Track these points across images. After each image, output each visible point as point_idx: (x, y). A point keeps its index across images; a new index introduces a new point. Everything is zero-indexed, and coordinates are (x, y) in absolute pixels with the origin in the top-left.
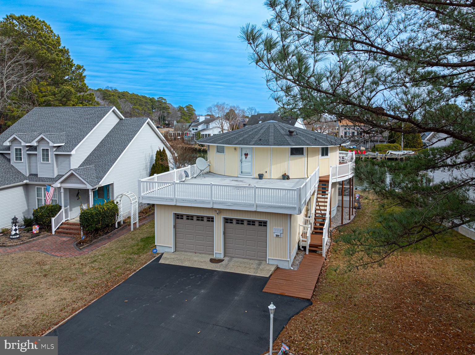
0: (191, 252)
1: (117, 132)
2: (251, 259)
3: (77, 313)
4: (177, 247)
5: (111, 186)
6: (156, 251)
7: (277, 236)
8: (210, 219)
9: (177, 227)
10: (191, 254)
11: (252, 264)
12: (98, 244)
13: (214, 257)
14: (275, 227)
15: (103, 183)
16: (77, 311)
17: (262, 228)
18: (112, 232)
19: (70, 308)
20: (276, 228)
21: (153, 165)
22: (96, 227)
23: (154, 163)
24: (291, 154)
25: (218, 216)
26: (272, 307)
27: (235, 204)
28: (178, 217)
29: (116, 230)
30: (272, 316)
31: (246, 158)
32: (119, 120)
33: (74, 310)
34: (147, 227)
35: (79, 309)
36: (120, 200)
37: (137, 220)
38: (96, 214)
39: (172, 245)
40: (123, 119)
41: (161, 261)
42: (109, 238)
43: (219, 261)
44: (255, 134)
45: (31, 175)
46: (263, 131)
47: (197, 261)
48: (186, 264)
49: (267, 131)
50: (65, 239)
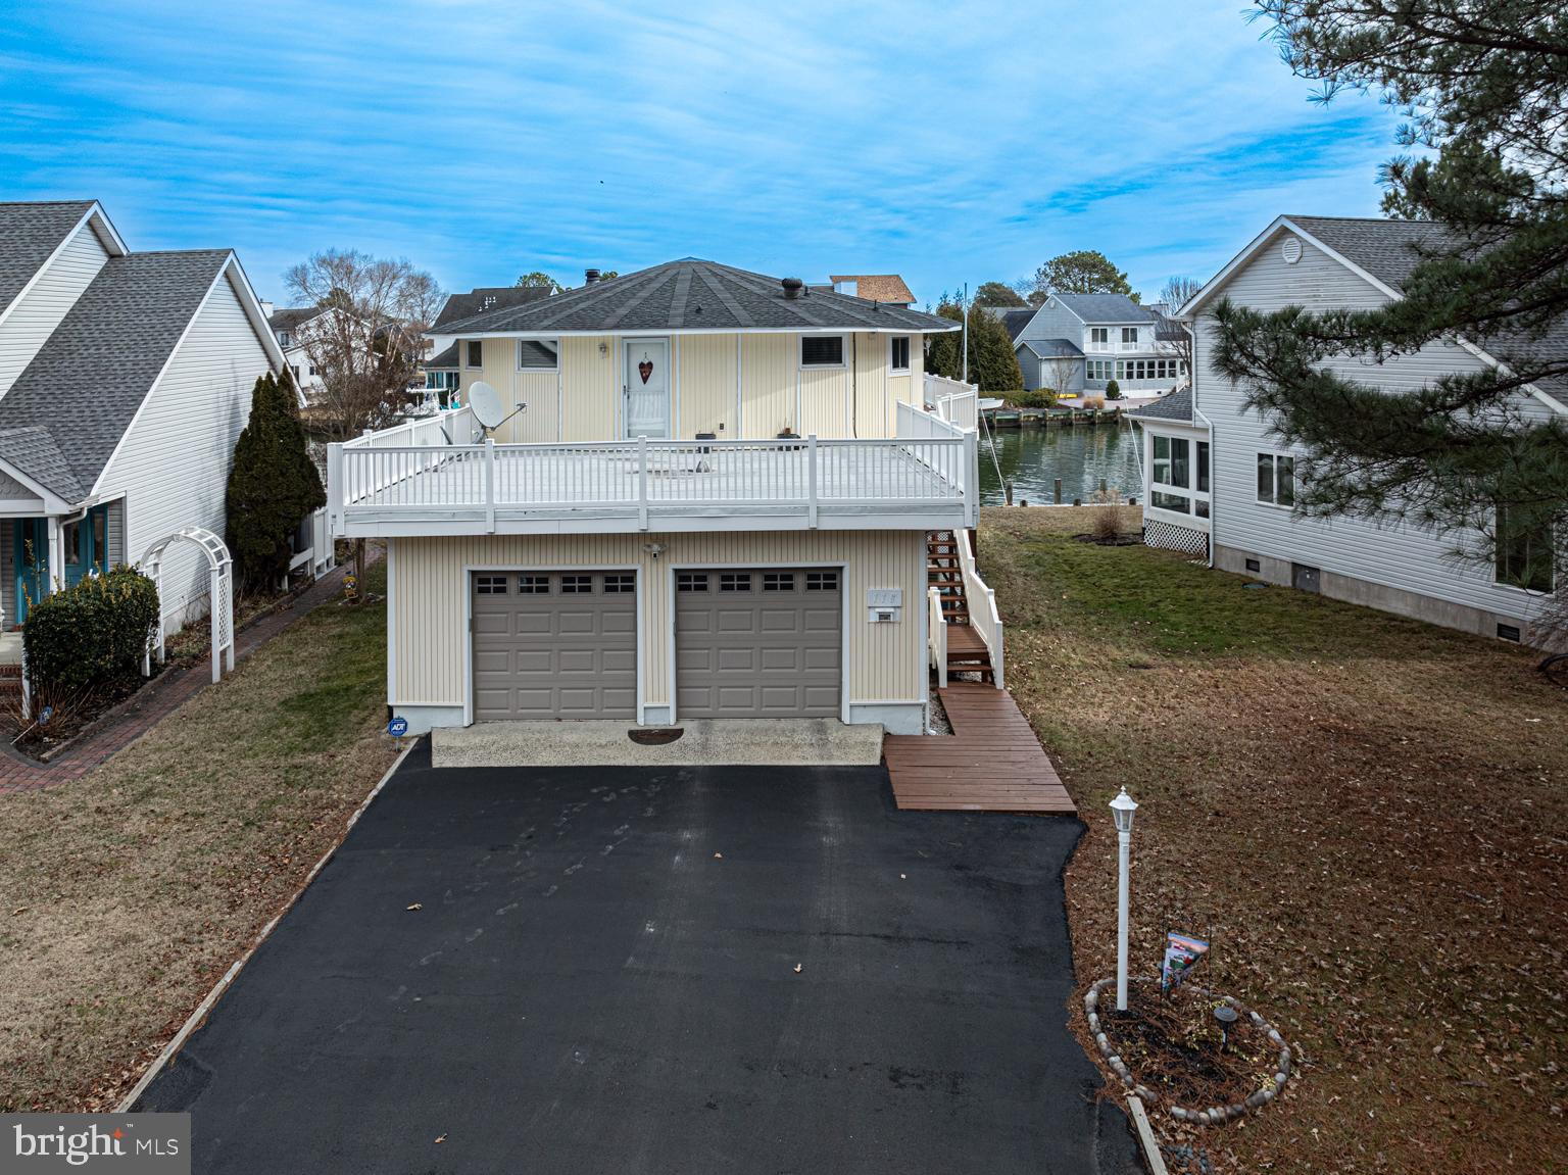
0: (539, 718)
1: (110, 303)
2: (779, 718)
3: (228, 978)
4: (481, 703)
5: (117, 512)
6: (402, 726)
7: (884, 617)
8: (623, 582)
9: (480, 627)
10: (543, 725)
11: (794, 731)
12: (107, 737)
13: (641, 722)
14: (872, 588)
15: (102, 490)
16: (223, 973)
17: (822, 595)
18: (140, 691)
19: (180, 968)
20: (878, 588)
21: (244, 434)
22: (99, 669)
23: (246, 426)
24: (806, 361)
25: (655, 566)
26: (1122, 802)
27: (735, 511)
28: (485, 584)
29: (150, 683)
30: (1124, 838)
31: (645, 380)
32: (106, 259)
33: (206, 974)
34: (269, 666)
35: (228, 966)
36: (156, 565)
37: (230, 641)
38: (98, 612)
40: (121, 256)
41: (438, 761)
42: (135, 714)
43: (668, 736)
44: (663, 297)
46: (684, 286)
47: (581, 745)
48: (548, 759)
49: (698, 286)
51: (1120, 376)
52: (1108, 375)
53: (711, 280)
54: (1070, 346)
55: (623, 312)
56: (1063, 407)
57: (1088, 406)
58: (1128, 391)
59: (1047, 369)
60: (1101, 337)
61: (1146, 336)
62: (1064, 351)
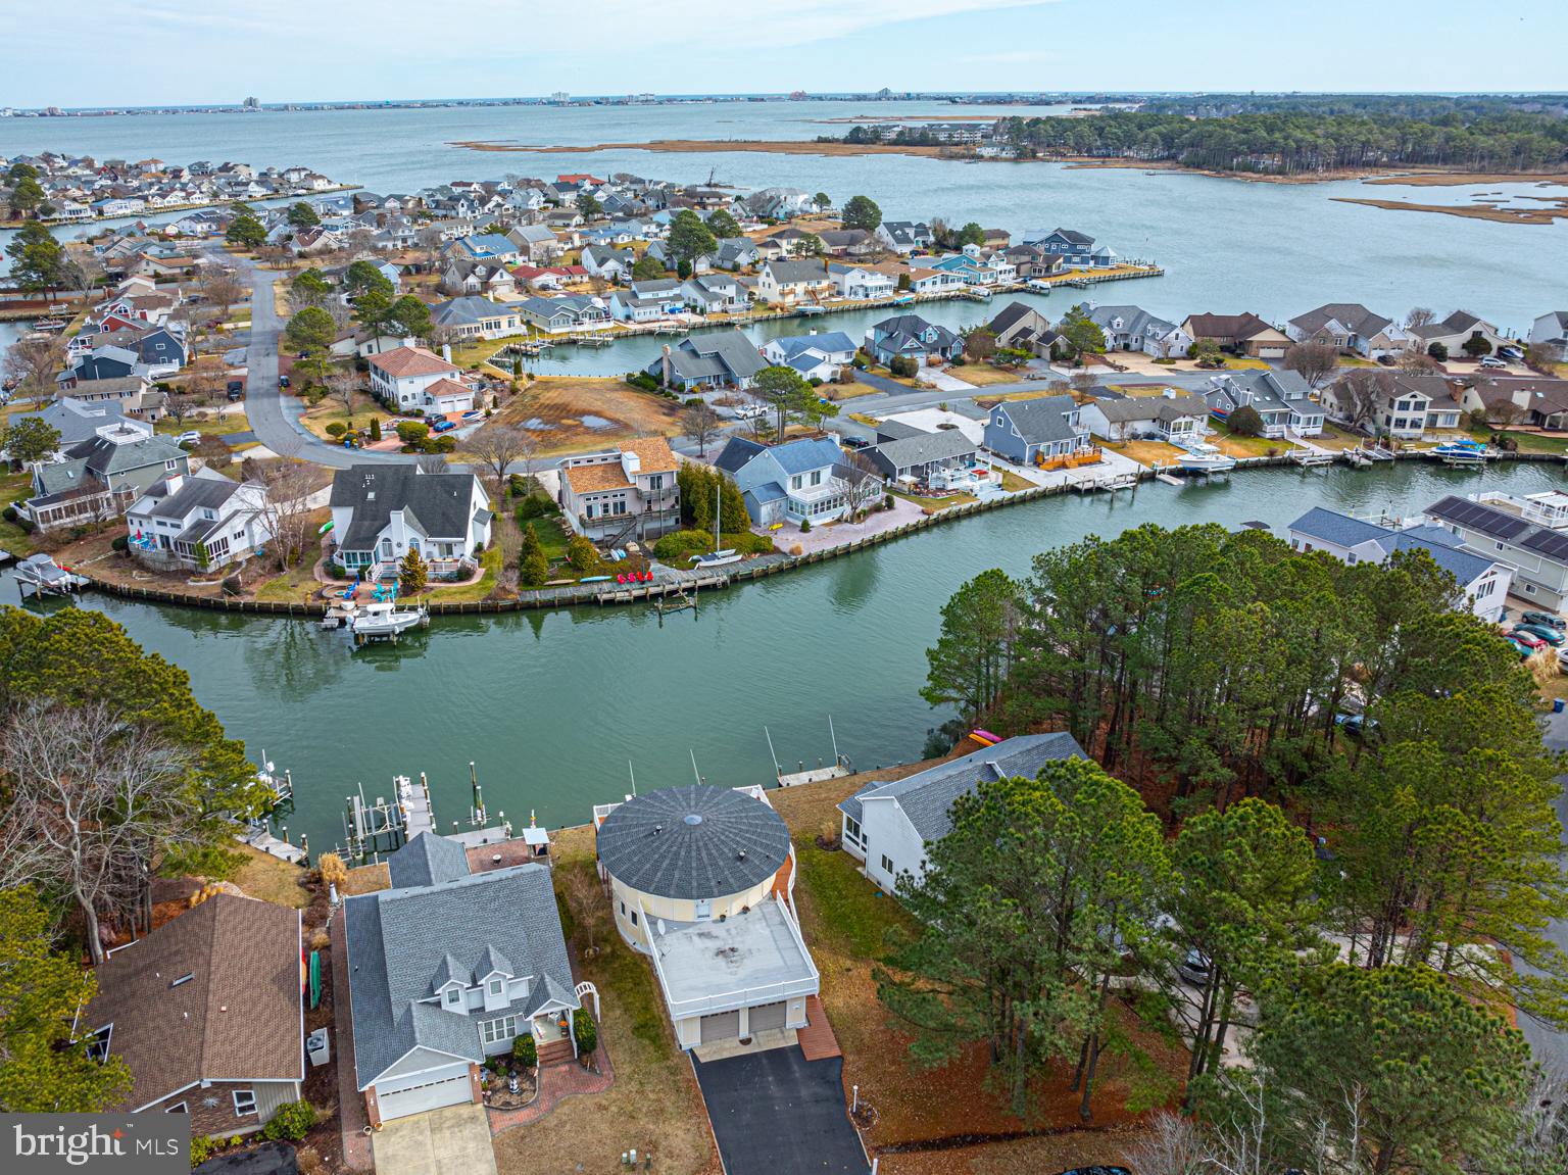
2: (771, 1029)
11: (776, 1034)
13: (741, 1038)
39: (699, 1041)
41: (702, 1060)
43: (750, 1041)
44: (702, 868)
45: (471, 1011)
46: (704, 854)
47: (731, 1049)
48: (726, 1055)
49: (709, 854)
50: (565, 1068)
51: (810, 513)
52: (803, 512)
53: (711, 846)
54: (777, 488)
55: (695, 884)
56: (777, 550)
57: (792, 552)
58: (815, 521)
59: (765, 511)
60: (798, 483)
61: (826, 473)
62: (774, 493)
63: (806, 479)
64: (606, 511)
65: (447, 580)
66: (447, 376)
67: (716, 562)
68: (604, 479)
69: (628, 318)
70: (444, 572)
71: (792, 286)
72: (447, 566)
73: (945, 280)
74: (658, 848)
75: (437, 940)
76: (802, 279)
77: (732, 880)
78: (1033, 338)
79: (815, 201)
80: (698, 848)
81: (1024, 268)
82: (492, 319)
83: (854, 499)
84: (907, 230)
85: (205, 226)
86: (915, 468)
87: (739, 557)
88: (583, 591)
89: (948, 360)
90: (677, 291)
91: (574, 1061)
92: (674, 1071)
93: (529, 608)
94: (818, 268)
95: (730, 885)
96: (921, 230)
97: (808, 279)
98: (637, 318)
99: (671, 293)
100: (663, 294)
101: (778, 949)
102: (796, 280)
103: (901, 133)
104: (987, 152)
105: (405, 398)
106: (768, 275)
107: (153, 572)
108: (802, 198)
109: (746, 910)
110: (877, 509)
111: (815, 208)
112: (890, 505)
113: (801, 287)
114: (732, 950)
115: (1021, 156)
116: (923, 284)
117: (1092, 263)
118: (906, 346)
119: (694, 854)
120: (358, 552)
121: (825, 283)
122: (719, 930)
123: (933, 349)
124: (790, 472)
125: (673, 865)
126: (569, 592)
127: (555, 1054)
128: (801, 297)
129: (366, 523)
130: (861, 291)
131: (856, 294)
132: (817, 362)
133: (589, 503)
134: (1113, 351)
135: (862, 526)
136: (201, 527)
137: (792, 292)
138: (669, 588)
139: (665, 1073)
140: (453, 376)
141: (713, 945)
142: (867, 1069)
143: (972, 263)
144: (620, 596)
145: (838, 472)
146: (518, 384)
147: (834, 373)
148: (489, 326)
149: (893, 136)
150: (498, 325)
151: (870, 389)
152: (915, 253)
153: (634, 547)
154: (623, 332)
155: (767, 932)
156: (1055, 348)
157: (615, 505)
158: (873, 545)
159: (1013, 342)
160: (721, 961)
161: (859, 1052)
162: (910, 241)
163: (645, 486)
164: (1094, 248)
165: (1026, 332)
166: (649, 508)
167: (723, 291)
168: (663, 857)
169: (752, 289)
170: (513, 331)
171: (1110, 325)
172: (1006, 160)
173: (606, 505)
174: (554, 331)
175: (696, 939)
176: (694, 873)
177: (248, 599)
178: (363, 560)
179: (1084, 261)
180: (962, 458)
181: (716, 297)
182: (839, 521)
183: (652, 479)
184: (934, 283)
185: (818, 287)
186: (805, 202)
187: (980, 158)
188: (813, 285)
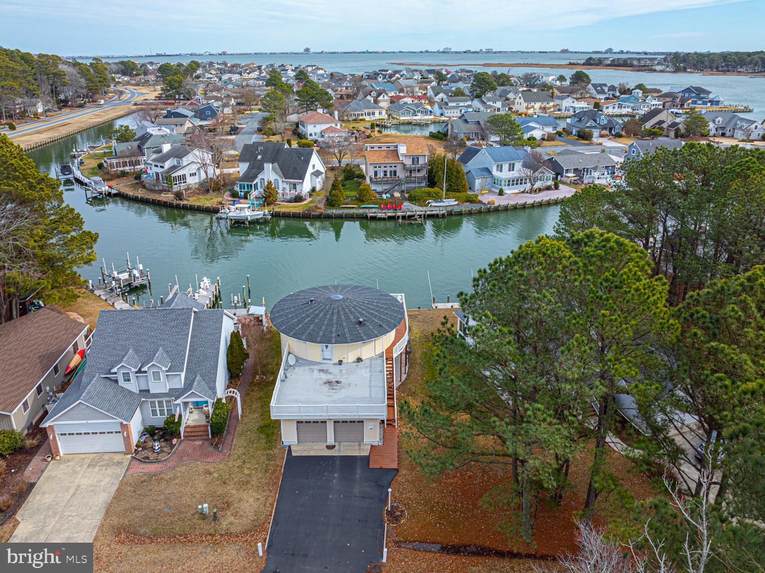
2: (353, 442)
3: (275, 506)
4: (299, 440)
6: (285, 444)
7: (371, 428)
8: (324, 422)
10: (310, 444)
11: (356, 445)
13: (328, 444)
25: (330, 421)
28: (299, 422)
31: (327, 349)
35: (274, 503)
39: (296, 440)
41: (294, 454)
42: (228, 433)
43: (332, 447)
44: (330, 325)
45: (140, 391)
46: (335, 317)
47: (318, 450)
48: (312, 453)
49: (339, 317)
50: (199, 443)
51: (505, 185)
52: (501, 185)
53: (342, 313)
54: (488, 171)
55: (321, 334)
56: (480, 202)
57: (489, 203)
58: (508, 191)
59: (478, 182)
60: (500, 168)
61: (518, 166)
62: (485, 173)
63: (506, 167)
64: (385, 175)
65: (290, 201)
66: (333, 125)
67: (441, 204)
68: (386, 157)
69: (442, 115)
70: (288, 197)
71: (533, 104)
72: (291, 194)
73: (620, 106)
74: (307, 311)
75: (128, 339)
76: (538, 101)
77: (348, 335)
78: (665, 125)
79: (558, 79)
80: (333, 313)
81: (667, 104)
82: (371, 111)
83: (533, 181)
84: (604, 88)
85: (261, 82)
86: (576, 170)
87: (456, 203)
88: (361, 211)
89: (612, 135)
90: (469, 103)
91: (208, 440)
92: (270, 458)
93: (329, 217)
94: (548, 96)
95: (346, 338)
96: (612, 88)
97: (542, 101)
98: (446, 115)
99: (466, 104)
100: (461, 104)
101: (370, 387)
102: (535, 101)
103: (613, 60)
104: (658, 68)
105: (311, 135)
106: (520, 98)
107: (148, 190)
108: (551, 78)
109: (359, 360)
110: (548, 188)
111: (558, 83)
112: (557, 188)
113: (537, 105)
114: (337, 382)
115: (677, 70)
116: (607, 108)
117: (709, 104)
118: (587, 125)
119: (328, 316)
120: (246, 183)
121: (551, 104)
122: (336, 370)
123: (604, 128)
124: (495, 161)
125: (312, 321)
126: (351, 211)
127: (194, 433)
128: (537, 111)
129: (254, 170)
130: (571, 110)
131: (568, 110)
132: (534, 128)
133: (376, 169)
134: (714, 136)
135: (536, 195)
136: (174, 168)
137: (533, 107)
138: (408, 213)
139: (264, 458)
140: (336, 125)
141: (325, 377)
142: (413, 482)
143: (637, 99)
144: (379, 215)
145: (525, 165)
146: (372, 134)
147: (544, 135)
148: (369, 114)
149: (609, 62)
150: (373, 114)
151: (564, 144)
152: (607, 99)
153: (397, 195)
154: (437, 120)
155: (368, 375)
156: (677, 130)
157: (391, 172)
158: (540, 205)
159: (653, 127)
160: (326, 388)
161: (412, 469)
162: (605, 93)
163: (408, 162)
164: (711, 96)
165: (661, 122)
166: (411, 175)
167: (494, 105)
168: (308, 316)
169: (511, 106)
170: (380, 117)
171: (714, 121)
172: (669, 72)
173: (385, 172)
174: (401, 118)
175: (316, 372)
176: (324, 328)
177: (185, 202)
178: (248, 188)
179: (705, 103)
180: (607, 167)
181: (490, 107)
182: (523, 192)
183: (413, 159)
184: (614, 108)
185: (547, 106)
186: (553, 80)
187: (655, 71)
188: (545, 104)
